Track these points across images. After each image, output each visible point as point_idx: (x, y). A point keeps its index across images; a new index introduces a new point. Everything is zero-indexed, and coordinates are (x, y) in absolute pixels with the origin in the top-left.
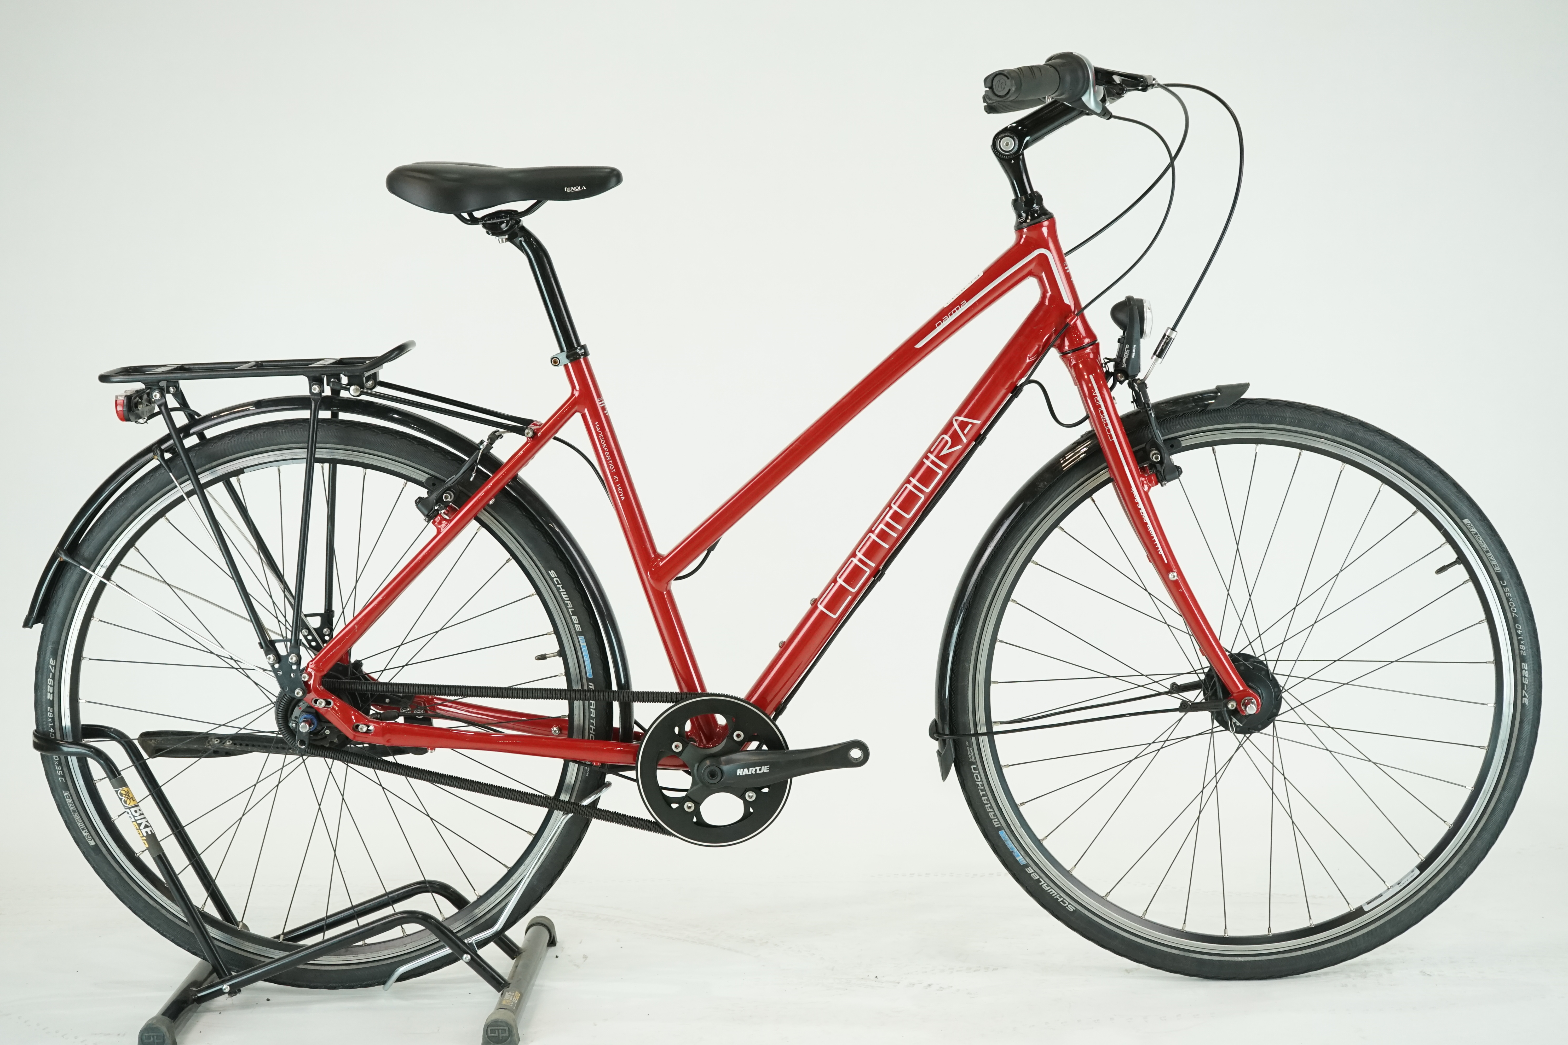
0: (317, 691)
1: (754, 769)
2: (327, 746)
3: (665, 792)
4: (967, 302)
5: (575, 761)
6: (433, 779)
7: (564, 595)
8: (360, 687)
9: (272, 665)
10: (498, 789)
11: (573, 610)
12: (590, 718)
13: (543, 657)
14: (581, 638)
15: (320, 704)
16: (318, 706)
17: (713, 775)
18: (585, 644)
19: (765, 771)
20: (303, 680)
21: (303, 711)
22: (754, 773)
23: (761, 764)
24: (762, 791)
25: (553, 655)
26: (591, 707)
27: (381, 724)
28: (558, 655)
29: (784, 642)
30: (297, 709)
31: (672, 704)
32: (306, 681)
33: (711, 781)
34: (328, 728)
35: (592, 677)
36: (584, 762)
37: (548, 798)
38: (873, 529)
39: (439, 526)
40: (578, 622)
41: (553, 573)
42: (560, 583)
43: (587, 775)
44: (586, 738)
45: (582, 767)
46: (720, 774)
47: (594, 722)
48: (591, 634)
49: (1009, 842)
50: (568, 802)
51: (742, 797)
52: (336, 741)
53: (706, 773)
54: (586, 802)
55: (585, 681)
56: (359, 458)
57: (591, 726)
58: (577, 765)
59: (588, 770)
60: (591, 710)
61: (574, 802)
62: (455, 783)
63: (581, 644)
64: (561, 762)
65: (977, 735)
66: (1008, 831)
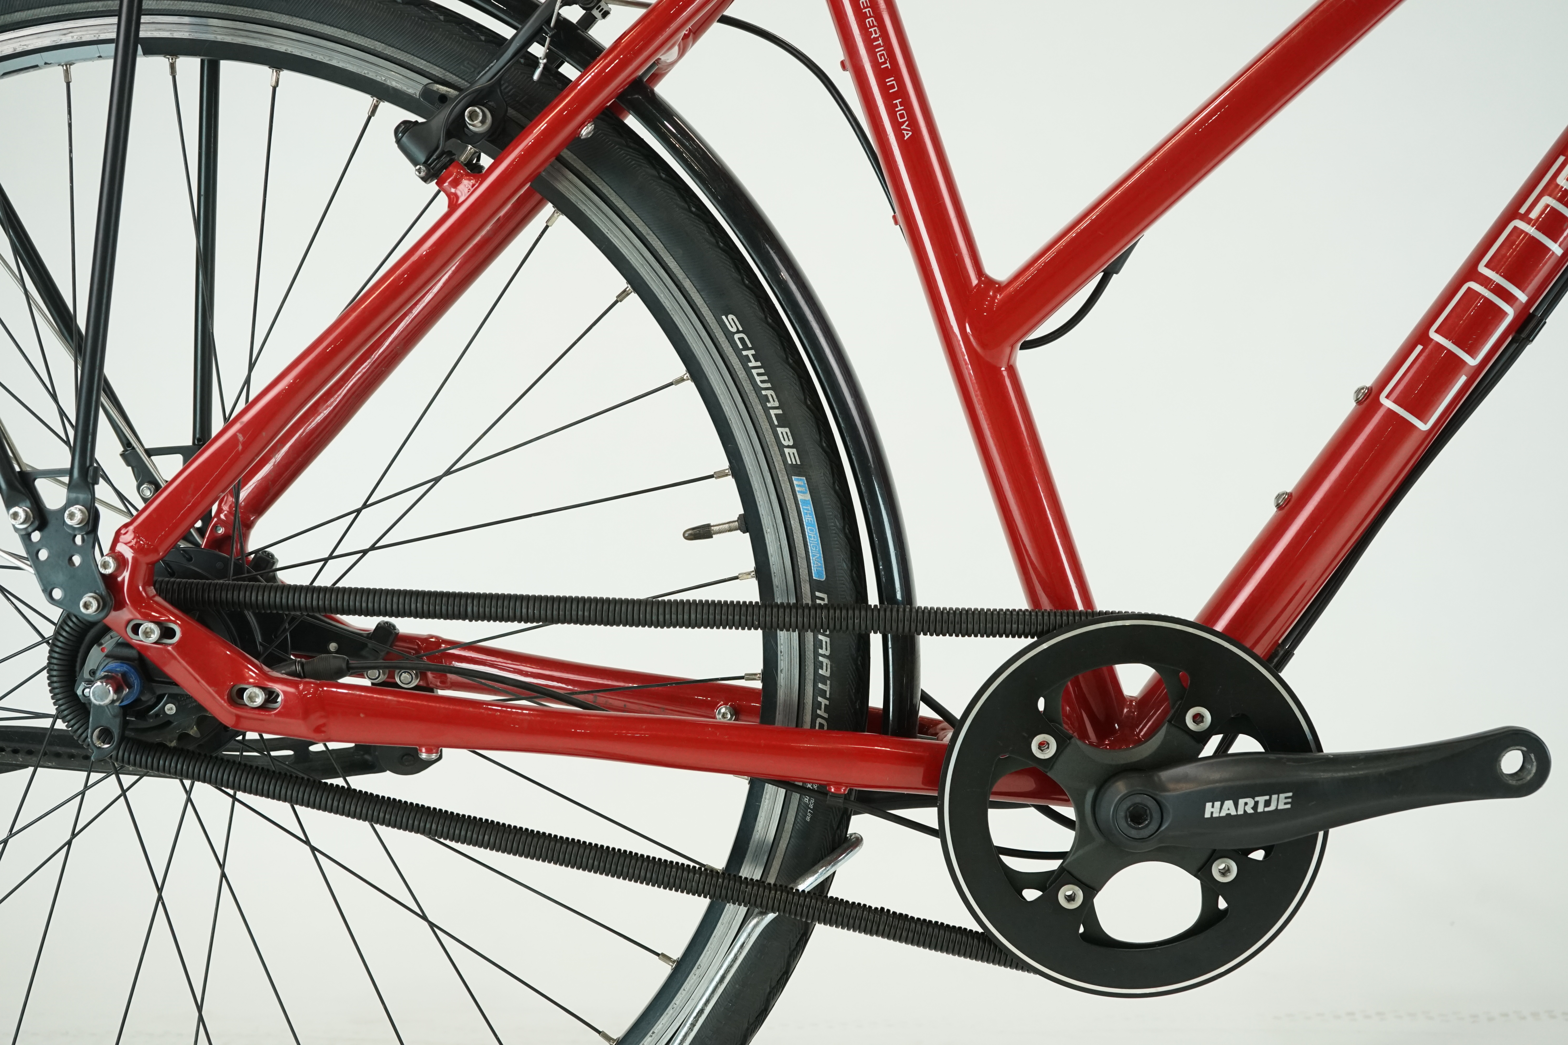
0: (138, 601)
1: (1251, 802)
2: (173, 744)
3: (1007, 860)
5: (779, 782)
6: (434, 826)
7: (759, 374)
8: (253, 598)
9: (23, 533)
10: (593, 852)
11: (780, 412)
12: (818, 678)
13: (702, 533)
14: (799, 483)
15: (147, 634)
16: (140, 639)
17: (1137, 816)
18: (808, 497)
19: (1281, 806)
20: (103, 571)
21: (107, 656)
22: (1251, 811)
23: (1270, 790)
24: (1249, 856)
25: (727, 526)
26: (820, 651)
27: (301, 687)
28: (740, 528)
29: (1290, 495)
30: (95, 650)
31: (1029, 641)
32: (111, 575)
33: (1133, 833)
34: (173, 698)
35: (823, 578)
36: (801, 784)
37: (708, 872)
38: (1522, 211)
39: (453, 190)
40: (791, 443)
41: (731, 322)
42: (750, 346)
43: (808, 819)
44: (807, 725)
45: (796, 797)
46: (1156, 816)
47: (827, 688)
48: (821, 474)
50: (761, 883)
51: (1202, 872)
52: (193, 731)
53: (1122, 814)
54: (807, 884)
55: (806, 588)
56: (260, 39)
57: (820, 699)
58: (782, 791)
59: (811, 806)
60: (821, 658)
61: (775, 885)
62: (486, 837)
63: (800, 497)
64: (740, 786)
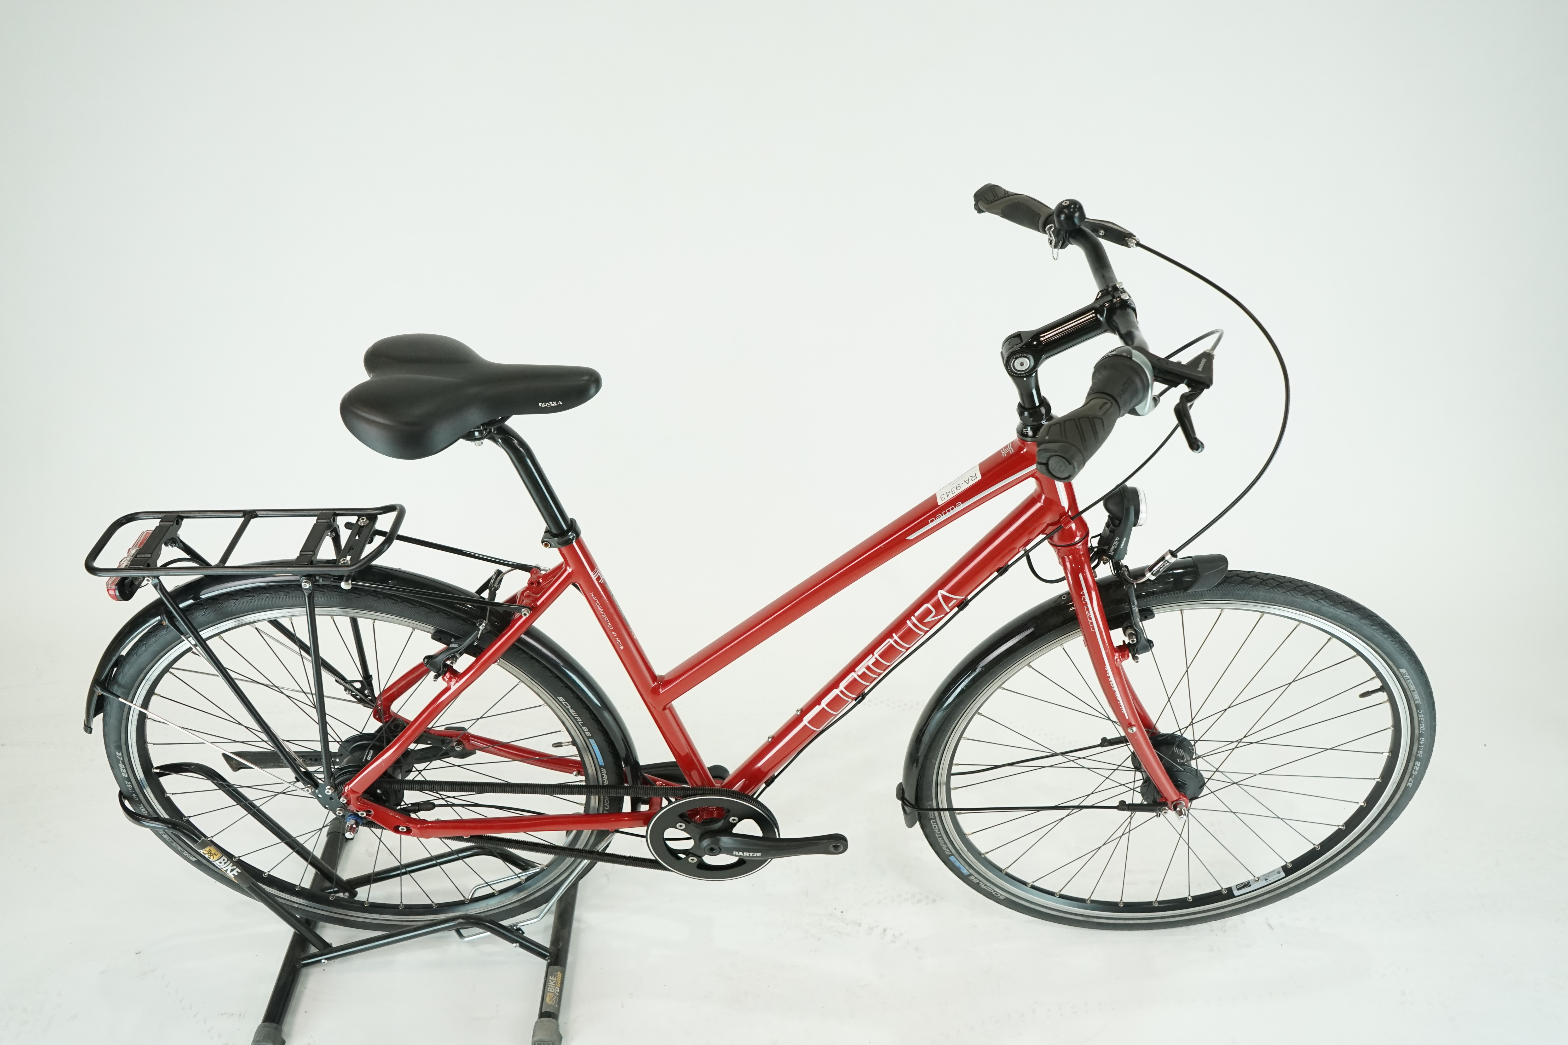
4: (962, 503)
14: (592, 741)
35: (604, 765)
41: (561, 699)
42: (569, 705)
49: (958, 862)
65: (939, 810)
66: (957, 856)
